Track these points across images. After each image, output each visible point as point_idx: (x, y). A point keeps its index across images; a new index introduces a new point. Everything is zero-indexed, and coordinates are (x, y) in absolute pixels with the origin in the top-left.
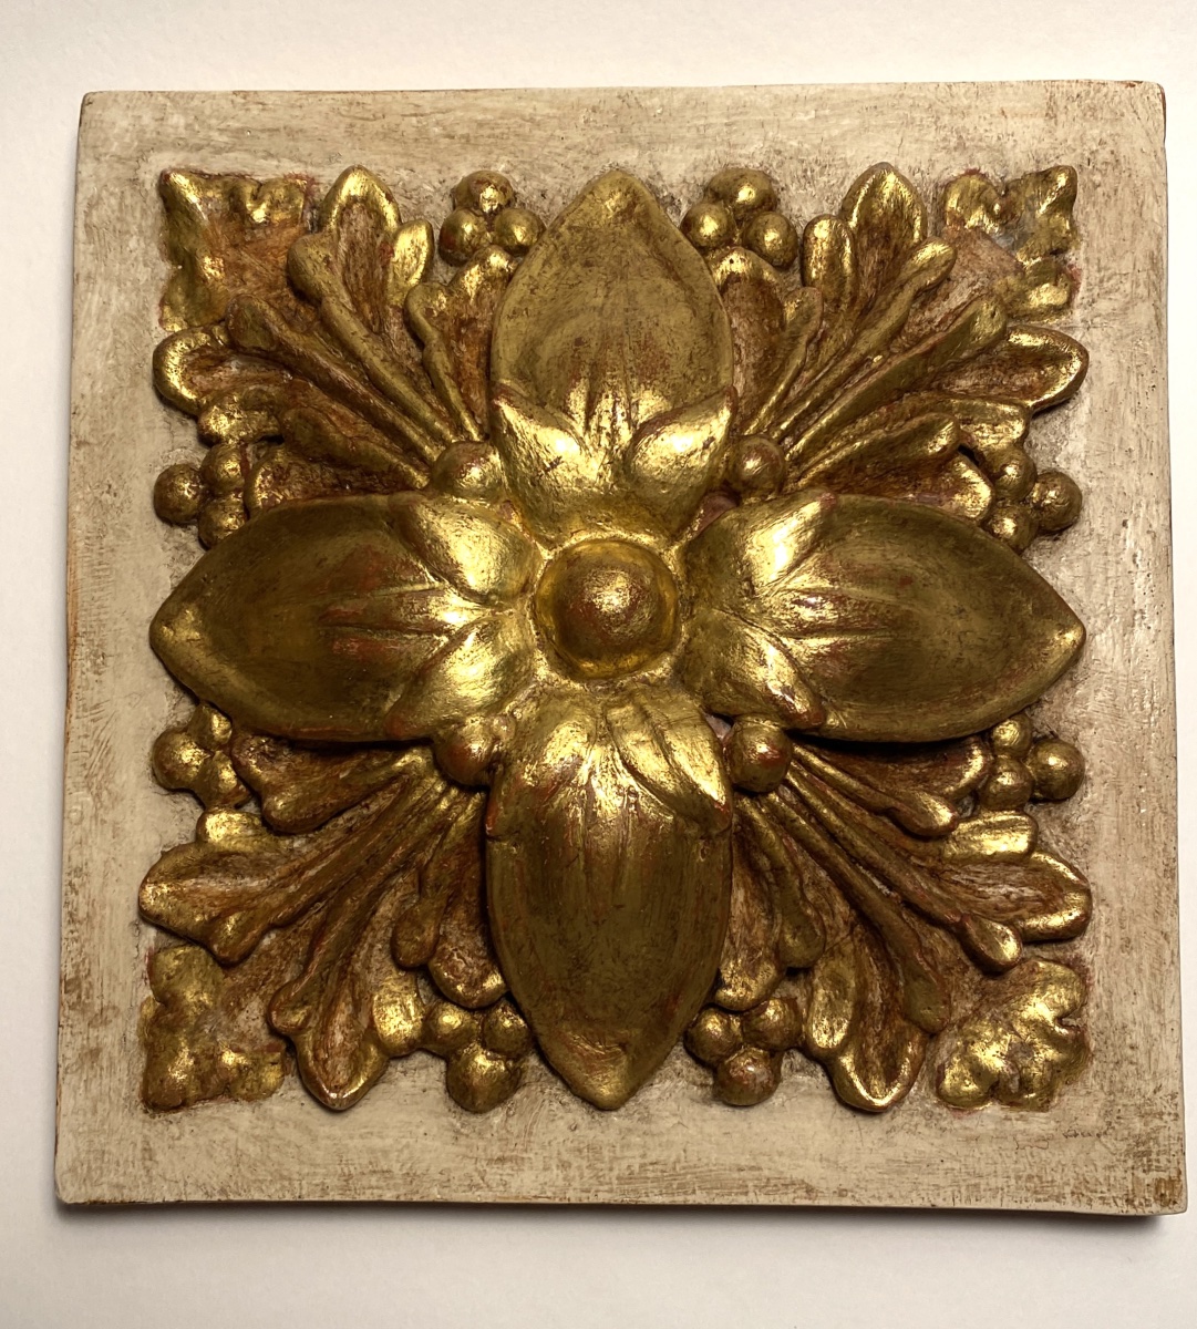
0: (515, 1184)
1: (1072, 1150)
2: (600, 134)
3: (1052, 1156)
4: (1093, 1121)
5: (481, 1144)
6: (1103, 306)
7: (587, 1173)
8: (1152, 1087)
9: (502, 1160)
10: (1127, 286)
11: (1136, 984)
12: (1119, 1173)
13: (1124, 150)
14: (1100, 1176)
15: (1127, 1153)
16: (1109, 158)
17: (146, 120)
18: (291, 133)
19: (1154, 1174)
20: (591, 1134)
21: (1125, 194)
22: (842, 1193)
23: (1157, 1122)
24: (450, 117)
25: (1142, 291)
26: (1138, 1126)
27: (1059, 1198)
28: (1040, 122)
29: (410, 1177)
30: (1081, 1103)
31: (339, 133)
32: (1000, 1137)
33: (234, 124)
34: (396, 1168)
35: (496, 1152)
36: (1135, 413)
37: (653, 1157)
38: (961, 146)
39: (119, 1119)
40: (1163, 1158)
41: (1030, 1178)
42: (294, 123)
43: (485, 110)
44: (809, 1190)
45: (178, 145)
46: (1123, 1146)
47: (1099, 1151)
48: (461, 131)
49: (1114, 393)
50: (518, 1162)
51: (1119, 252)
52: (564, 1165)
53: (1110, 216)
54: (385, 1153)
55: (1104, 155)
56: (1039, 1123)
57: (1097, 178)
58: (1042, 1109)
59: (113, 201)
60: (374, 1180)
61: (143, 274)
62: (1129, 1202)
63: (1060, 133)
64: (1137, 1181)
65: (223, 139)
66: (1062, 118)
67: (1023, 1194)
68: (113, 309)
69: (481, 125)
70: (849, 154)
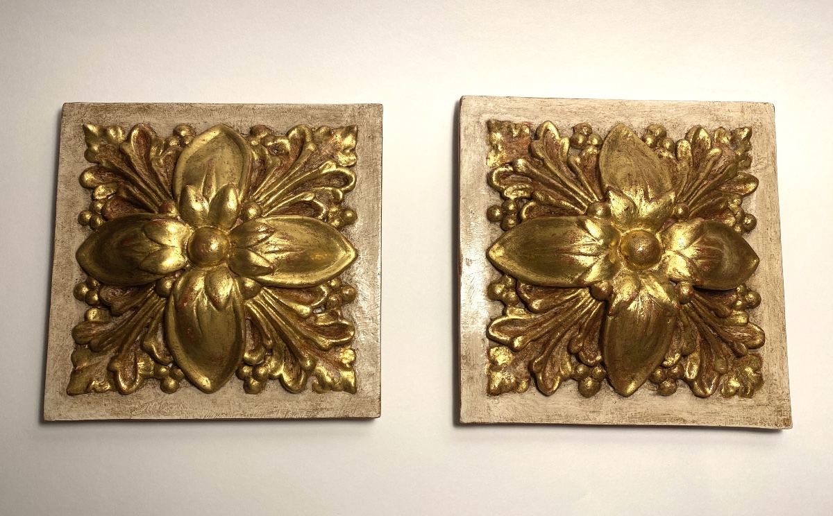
0: (598, 419)
1: (759, 409)
2: (614, 113)
3: (754, 411)
4: (765, 401)
5: (588, 407)
6: (759, 167)
7: (619, 416)
8: (781, 392)
9: (594, 412)
10: (766, 161)
11: (775, 361)
12: (773, 417)
13: (764, 123)
14: (768, 417)
15: (775, 411)
16: (760, 125)
17: (481, 104)
18: (525, 110)
19: (783, 417)
20: (620, 404)
21: (764, 135)
22: (693, 422)
23: (783, 402)
24: (571, 106)
25: (770, 163)
26: (778, 403)
27: (756, 424)
28: (740, 114)
29: (567, 416)
30: (762, 396)
31: (538, 110)
32: (738, 406)
33: (507, 107)
34: (563, 414)
35: (592, 409)
36: (769, 197)
37: (638, 411)
38: (717, 120)
39: (480, 398)
40: (785, 412)
41: (747, 418)
42: (525, 107)
43: (581, 105)
44: (684, 421)
45: (490, 112)
46: (774, 409)
47: (767, 410)
48: (574, 110)
49: (763, 192)
50: (599, 412)
51: (763, 152)
52: (612, 413)
53: (760, 141)
54: (559, 409)
55: (758, 124)
56: (749, 402)
57: (757, 130)
58: (750, 398)
59: (472, 128)
60: (556, 417)
61: (481, 150)
62: (776, 425)
63: (745, 117)
64: (778, 419)
65: (504, 110)
66: (746, 113)
67: (746, 422)
68: (472, 160)
69: (580, 109)
70: (685, 121)
